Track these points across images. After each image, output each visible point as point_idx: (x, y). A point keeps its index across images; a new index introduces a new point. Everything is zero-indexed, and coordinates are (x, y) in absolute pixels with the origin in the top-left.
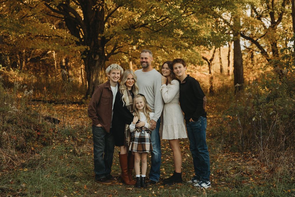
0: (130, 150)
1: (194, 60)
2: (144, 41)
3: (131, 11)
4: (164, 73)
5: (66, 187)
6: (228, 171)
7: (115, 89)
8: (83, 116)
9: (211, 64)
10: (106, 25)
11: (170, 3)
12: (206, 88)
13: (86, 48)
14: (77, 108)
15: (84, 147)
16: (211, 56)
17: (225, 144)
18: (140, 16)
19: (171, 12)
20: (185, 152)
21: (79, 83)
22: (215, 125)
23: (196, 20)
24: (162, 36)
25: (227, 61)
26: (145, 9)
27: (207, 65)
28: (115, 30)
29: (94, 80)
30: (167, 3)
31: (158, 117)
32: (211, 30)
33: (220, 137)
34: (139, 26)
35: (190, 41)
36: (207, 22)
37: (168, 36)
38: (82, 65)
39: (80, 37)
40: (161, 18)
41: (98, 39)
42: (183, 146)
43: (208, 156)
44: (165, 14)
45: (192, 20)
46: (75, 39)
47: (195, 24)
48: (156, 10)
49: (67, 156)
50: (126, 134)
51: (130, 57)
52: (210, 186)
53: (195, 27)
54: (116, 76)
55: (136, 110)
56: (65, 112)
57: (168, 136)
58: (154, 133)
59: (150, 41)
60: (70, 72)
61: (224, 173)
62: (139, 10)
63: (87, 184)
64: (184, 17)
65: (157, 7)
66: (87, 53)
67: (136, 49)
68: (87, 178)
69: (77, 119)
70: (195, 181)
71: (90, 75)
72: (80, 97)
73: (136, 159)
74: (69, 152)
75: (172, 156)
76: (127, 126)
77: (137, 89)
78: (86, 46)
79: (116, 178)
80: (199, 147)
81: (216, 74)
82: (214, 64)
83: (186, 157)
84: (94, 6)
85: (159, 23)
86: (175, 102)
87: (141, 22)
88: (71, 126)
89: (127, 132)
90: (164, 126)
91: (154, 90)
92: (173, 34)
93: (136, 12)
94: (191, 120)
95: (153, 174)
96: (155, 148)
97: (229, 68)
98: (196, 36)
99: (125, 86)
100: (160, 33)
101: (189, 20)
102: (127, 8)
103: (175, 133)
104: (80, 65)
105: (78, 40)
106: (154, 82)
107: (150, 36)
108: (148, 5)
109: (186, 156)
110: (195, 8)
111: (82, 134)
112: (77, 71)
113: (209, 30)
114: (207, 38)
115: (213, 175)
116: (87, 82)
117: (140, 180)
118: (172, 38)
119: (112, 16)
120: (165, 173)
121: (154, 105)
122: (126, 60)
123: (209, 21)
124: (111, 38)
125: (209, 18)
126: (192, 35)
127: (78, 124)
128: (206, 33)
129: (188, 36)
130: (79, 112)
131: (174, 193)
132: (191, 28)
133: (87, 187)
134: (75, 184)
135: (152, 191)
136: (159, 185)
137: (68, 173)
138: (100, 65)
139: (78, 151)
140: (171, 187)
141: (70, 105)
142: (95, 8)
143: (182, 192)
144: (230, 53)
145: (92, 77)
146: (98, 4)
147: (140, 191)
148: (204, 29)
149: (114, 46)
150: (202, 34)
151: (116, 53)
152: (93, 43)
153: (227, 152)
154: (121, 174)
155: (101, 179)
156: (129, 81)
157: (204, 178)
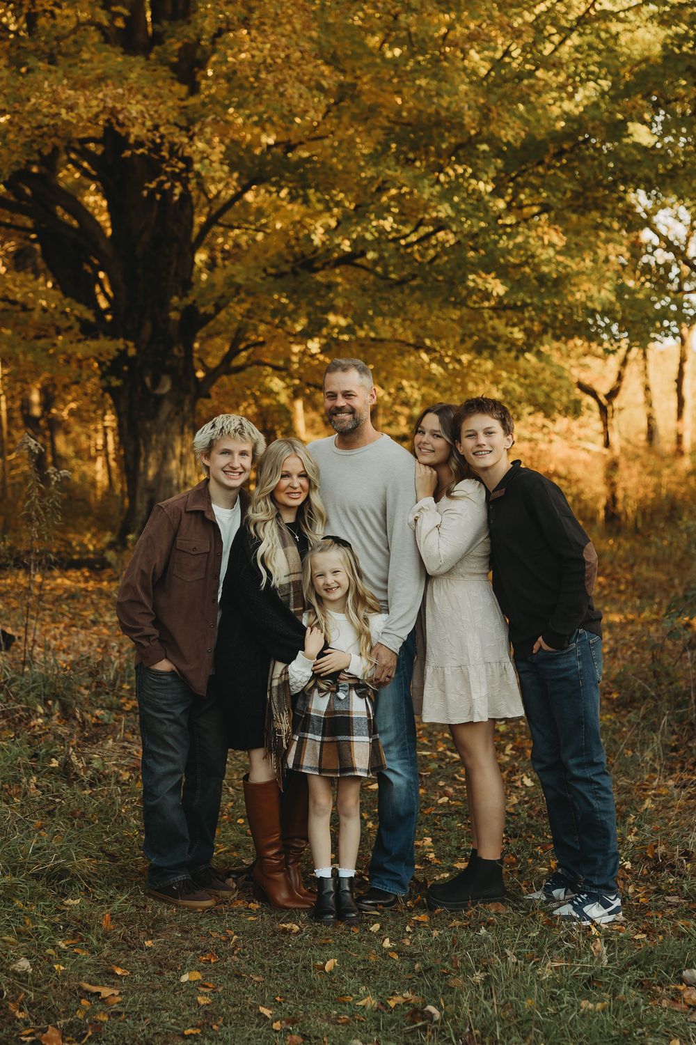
0: (291, 766)
1: (548, 395)
2: (352, 318)
3: (300, 200)
4: (424, 455)
5: (28, 921)
6: (691, 848)
7: (229, 516)
8: (107, 619)
9: (609, 409)
10: (201, 257)
11: (451, 172)
12: (591, 504)
13: (122, 347)
14: (82, 585)
15: (107, 746)
16: (612, 378)
17: (673, 733)
18: (333, 223)
19: (454, 206)
20: (514, 767)
21: (94, 484)
22: (631, 656)
23: (556, 239)
24: (421, 303)
25: (674, 397)
26: (354, 194)
27: (597, 415)
28: (233, 276)
29: (151, 473)
30: (441, 170)
31: (404, 634)
32: (615, 278)
33: (656, 706)
34: (328, 263)
35: (532, 320)
36: (601, 245)
37: (446, 302)
38: (109, 412)
39: (99, 305)
40: (415, 230)
41: (169, 317)
42: (508, 744)
43: (609, 793)
44: (434, 214)
45: (542, 239)
46: (76, 312)
47: (551, 252)
48: (399, 198)
49: (37, 787)
50: (275, 699)
51: (297, 382)
52: (620, 917)
53: (553, 266)
54: (236, 464)
55: (314, 602)
56: (34, 603)
57: (447, 709)
58: (388, 696)
59: (372, 318)
60: (60, 441)
61: (677, 857)
62: (332, 199)
63: (116, 906)
64: (507, 226)
65: (400, 188)
66: (126, 368)
67: (321, 353)
68: (116, 881)
69: (83, 627)
70: (558, 893)
71: (137, 455)
72: (99, 541)
73: (315, 802)
74: (45, 767)
75: (463, 783)
76: (279, 667)
77: (321, 516)
78: (121, 340)
79: (235, 880)
80: (572, 757)
81: (630, 448)
82: (621, 410)
83: (517, 788)
84: (150, 182)
85: (409, 250)
86: (473, 571)
87: (339, 245)
88: (55, 661)
89: (279, 692)
90: (429, 670)
91: (386, 521)
92: (464, 293)
93: (320, 207)
94: (540, 644)
95: (387, 866)
96: (393, 756)
97: (679, 424)
98: (557, 302)
99: (270, 505)
100: (413, 290)
101: (528, 237)
102: (284, 193)
103: (474, 696)
104: (100, 412)
105: (89, 316)
106: (386, 489)
107: (374, 301)
108: (365, 178)
109: (519, 784)
110: (551, 189)
111: (101, 693)
112: (89, 437)
113: (609, 279)
114: (599, 308)
115: (628, 865)
117: (331, 889)
118: (460, 309)
119: (226, 223)
120: (432, 856)
121: (386, 582)
122: (277, 394)
123: (609, 241)
124: (218, 308)
125: (609, 229)
126: (541, 297)
127: (86, 649)
128: (594, 291)
129: (523, 301)
130: (92, 603)
131: (470, 947)
132: (536, 268)
133: (112, 919)
134: (63, 908)
135: (379, 935)
136: (410, 910)
137: (39, 858)
138: (177, 414)
139: (81, 765)
140: (460, 920)
141: (56, 573)
142: (154, 189)
143: (506, 942)
144: (687, 367)
145: (146, 460)
146: (166, 173)
147: (333, 935)
148: (588, 272)
149: (228, 340)
150: (578, 295)
151: (240, 369)
152: (147, 331)
153: (682, 769)
154: (254, 864)
155: (172, 886)
156: (289, 486)
157: (596, 882)
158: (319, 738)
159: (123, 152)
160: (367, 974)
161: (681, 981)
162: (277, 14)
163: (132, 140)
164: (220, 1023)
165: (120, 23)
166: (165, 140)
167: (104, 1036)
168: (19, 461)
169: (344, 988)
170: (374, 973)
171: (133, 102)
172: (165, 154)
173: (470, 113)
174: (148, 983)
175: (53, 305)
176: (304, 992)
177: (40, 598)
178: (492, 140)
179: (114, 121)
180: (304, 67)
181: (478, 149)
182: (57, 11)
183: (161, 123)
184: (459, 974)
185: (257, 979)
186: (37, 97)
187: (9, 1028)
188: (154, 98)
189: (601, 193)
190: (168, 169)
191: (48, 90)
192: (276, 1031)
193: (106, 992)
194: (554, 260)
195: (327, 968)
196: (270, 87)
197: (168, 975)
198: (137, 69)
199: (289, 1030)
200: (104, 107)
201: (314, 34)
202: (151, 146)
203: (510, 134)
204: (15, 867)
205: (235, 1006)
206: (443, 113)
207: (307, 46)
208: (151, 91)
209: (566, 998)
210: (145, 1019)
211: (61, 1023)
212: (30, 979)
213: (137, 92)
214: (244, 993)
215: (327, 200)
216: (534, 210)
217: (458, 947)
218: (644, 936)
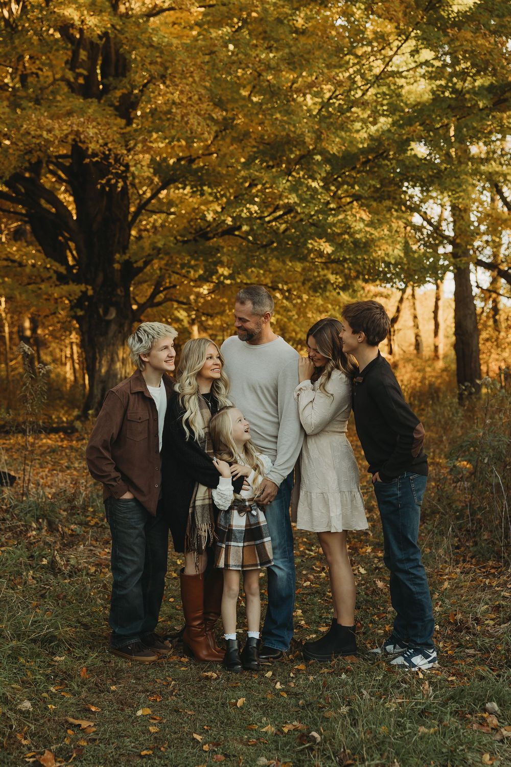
0: (223, 566)
2: (233, 269)
3: (198, 194)
5: (29, 673)
6: (479, 616)
7: (159, 392)
8: (76, 465)
10: (133, 233)
11: (296, 175)
13: (84, 289)
14: (60, 444)
15: (80, 550)
16: (395, 310)
17: (456, 536)
18: (219, 209)
19: (299, 196)
21: (65, 379)
23: (364, 217)
24: (278, 258)
25: (433, 322)
26: (234, 189)
28: (155, 242)
29: (103, 370)
32: (403, 242)
33: (445, 519)
34: (217, 234)
35: (349, 269)
36: (394, 221)
37: (294, 258)
38: (74, 333)
39: (68, 261)
40: (274, 212)
41: (114, 268)
44: (286, 201)
45: (356, 216)
46: (54, 268)
47: (362, 225)
48: (263, 191)
49: (33, 578)
50: (198, 514)
51: (195, 313)
52: (437, 665)
53: (363, 234)
56: (28, 455)
57: (312, 522)
59: (246, 269)
60: (43, 353)
61: (470, 622)
62: (218, 193)
63: (89, 661)
64: (332, 209)
65: (264, 184)
66: (87, 303)
68: (89, 643)
69: (61, 471)
70: (390, 648)
71: (94, 359)
72: (69, 415)
73: (229, 587)
74: (38, 564)
75: (318, 572)
78: (84, 285)
79: (171, 642)
81: (405, 355)
82: (399, 330)
84: (102, 180)
85: (270, 225)
86: (336, 430)
87: (225, 221)
88: (44, 493)
90: (302, 494)
91: (277, 396)
92: (306, 252)
93: (211, 198)
94: (376, 477)
95: (274, 631)
96: (277, 556)
97: (436, 340)
98: (366, 257)
100: (272, 250)
101: (346, 215)
102: (187, 189)
103: (332, 515)
104: (68, 332)
105: (62, 270)
106: (278, 373)
107: (247, 258)
110: (362, 185)
111: (74, 514)
112: (61, 350)
113: (399, 242)
114: (393, 262)
116: (87, 377)
118: (303, 263)
119: (150, 209)
120: (303, 622)
122: (182, 320)
123: (398, 218)
124: (146, 263)
126: (355, 254)
127: (63, 485)
128: (390, 250)
129: (344, 257)
130: (66, 455)
131: (336, 688)
132: (351, 235)
133: (87, 670)
134: (53, 663)
135: (272, 679)
136: (292, 661)
137: (36, 628)
138: (120, 332)
139: (62, 563)
140: (327, 668)
141: (43, 436)
142: (104, 184)
143: (361, 684)
144: (440, 303)
145: (100, 362)
146: (112, 173)
147: (241, 680)
148: (386, 238)
149: (152, 285)
150: (379, 253)
151: (159, 304)
152: (100, 278)
153: (464, 561)
154: (183, 630)
155: (127, 646)
156: (213, 364)
157: (419, 641)
158: (241, 544)
159: (84, 160)
160: (267, 709)
161: (485, 710)
162: (183, 71)
163: (90, 152)
164: (166, 746)
165: (81, 81)
166: (112, 152)
167: (85, 756)
168: (17, 365)
169: (251, 719)
170: (271, 708)
171: (91, 127)
172: (111, 161)
173: (309, 134)
174: (114, 717)
175: (39, 263)
176: (223, 722)
177: (32, 452)
178: (323, 152)
179: (78, 140)
180: (201, 105)
181: (314, 159)
182: (40, 73)
183: (109, 141)
184: (331, 708)
185: (190, 713)
186: (28, 125)
187: (18, 751)
188: (105, 125)
189: (392, 188)
190: (114, 171)
191: (35, 119)
192: (206, 752)
193: (85, 724)
194: (363, 230)
195: (238, 705)
196: (178, 118)
197: (128, 711)
198: (93, 108)
199: (214, 751)
200: (72, 130)
201: (207, 84)
202: (103, 156)
203: (334, 147)
204: (20, 634)
205: (175, 733)
206: (292, 135)
207: (203, 92)
208: (102, 121)
209: (408, 725)
210: (113, 743)
211: (53, 747)
212: (31, 715)
213: (93, 121)
214: (181, 724)
215: (216, 193)
216: (349, 200)
217: (328, 688)
218: (454, 678)
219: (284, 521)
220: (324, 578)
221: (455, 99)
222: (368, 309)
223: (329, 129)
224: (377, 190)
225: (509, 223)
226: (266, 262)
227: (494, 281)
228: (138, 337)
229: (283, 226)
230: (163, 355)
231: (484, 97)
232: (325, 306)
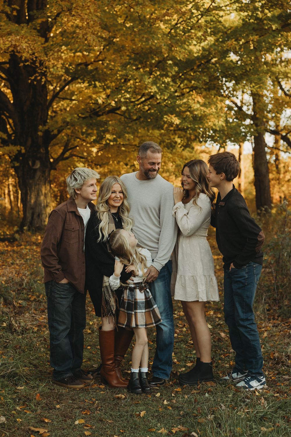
2: (116, 135)
3: (92, 87)
5: (2, 398)
7: (85, 212)
8: (18, 262)
10: (51, 111)
13: (19, 149)
14: (6, 249)
15: (26, 316)
19: (157, 87)
21: (5, 208)
23: (200, 100)
24: (144, 128)
26: (115, 83)
28: (65, 118)
29: (32, 201)
32: (224, 116)
34: (105, 113)
35: (190, 134)
36: (219, 102)
37: (154, 127)
38: (11, 178)
39: (8, 132)
40: (141, 98)
41: (38, 135)
44: (150, 90)
45: (194, 100)
47: (198, 106)
48: (135, 84)
52: (266, 386)
53: (199, 111)
57: (186, 295)
61: (284, 358)
62: (106, 85)
63: (40, 389)
65: (136, 79)
66: (21, 158)
68: (39, 377)
69: (8, 266)
70: (235, 375)
71: (26, 194)
72: (10, 230)
74: (1, 326)
78: (19, 146)
79: (92, 375)
84: (32, 77)
85: (139, 106)
86: (202, 234)
87: (110, 103)
91: (160, 213)
92: (162, 123)
93: (101, 89)
94: (232, 266)
95: (160, 366)
96: (163, 318)
97: (239, 180)
98: (201, 127)
99: (106, 205)
100: (141, 123)
101: (188, 99)
102: (86, 83)
103: (199, 290)
105: (5, 136)
106: (161, 198)
107: (125, 128)
108: (120, 76)
110: (197, 80)
111: (20, 293)
114: (218, 129)
117: (137, 377)
118: (160, 130)
119: (61, 97)
120: (176, 360)
121: (158, 239)
123: (221, 101)
124: (60, 132)
126: (194, 125)
127: (11, 275)
128: (216, 122)
129: (187, 126)
130: (11, 255)
131: (203, 403)
132: (191, 112)
133: (40, 395)
134: (17, 391)
135: (160, 398)
136: (172, 386)
137: (4, 368)
138: (43, 176)
139: (17, 325)
140: (196, 390)
142: (33, 79)
143: (219, 400)
144: (242, 157)
145: (30, 196)
146: (38, 73)
147: (140, 399)
148: (214, 114)
149: (62, 146)
150: (210, 123)
151: (67, 158)
152: (29, 142)
153: (274, 319)
154: (99, 367)
155: (64, 379)
156: (115, 197)
157: (254, 371)
158: (144, 311)
159: (20, 64)
160: (160, 418)
162: (83, 5)
163: (23, 59)
165: (15, 13)
166: (37, 59)
169: (151, 425)
170: (162, 417)
171: (24, 42)
172: (37, 64)
173: (165, 47)
174: (60, 425)
176: (132, 427)
178: (173, 58)
179: (15, 51)
180: (95, 28)
181: (167, 63)
183: (35, 51)
184: (202, 416)
185: (110, 421)
188: (32, 41)
190: (39, 71)
193: (42, 431)
194: (199, 109)
195: (141, 415)
196: (81, 36)
197: (69, 421)
198: (25, 30)
200: (11, 45)
201: (99, 14)
202: (32, 61)
203: (181, 56)
205: (102, 435)
206: (153, 48)
207: (96, 19)
208: (31, 38)
209: (254, 426)
212: (6, 426)
213: (25, 38)
214: (105, 429)
215: (104, 86)
216: (188, 90)
217: (198, 403)
218: (278, 395)
219: (167, 295)
220: (185, 332)
221: (258, 24)
222: (226, 158)
223: (177, 44)
224: (206, 84)
225: (290, 104)
226: (137, 131)
227: (276, 142)
228: (74, 177)
229: (146, 108)
230: (90, 189)
231: (276, 22)
232: (174, 158)
